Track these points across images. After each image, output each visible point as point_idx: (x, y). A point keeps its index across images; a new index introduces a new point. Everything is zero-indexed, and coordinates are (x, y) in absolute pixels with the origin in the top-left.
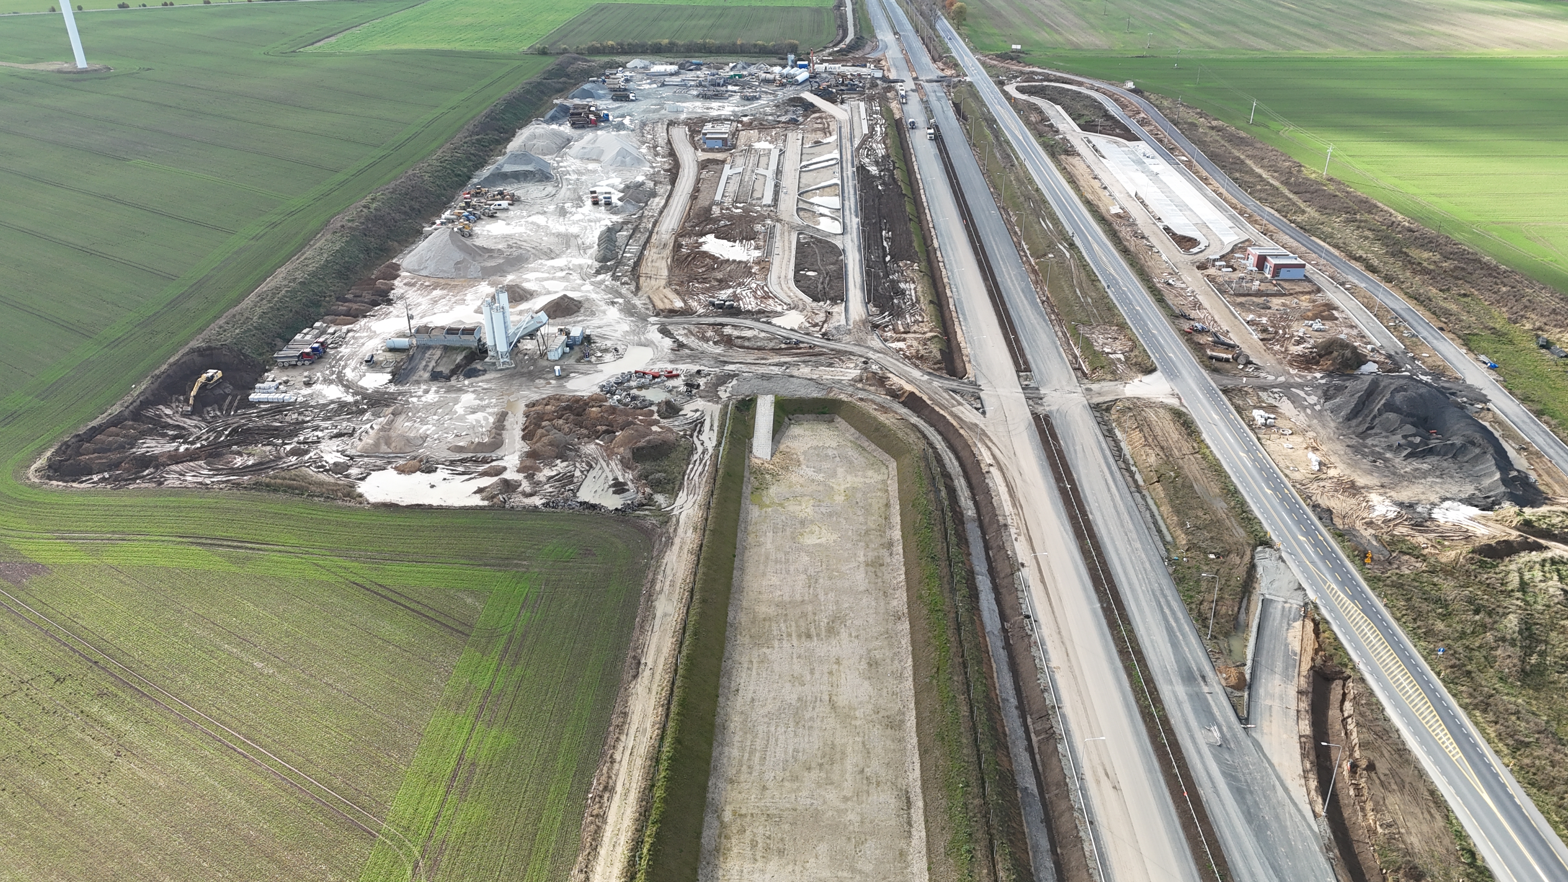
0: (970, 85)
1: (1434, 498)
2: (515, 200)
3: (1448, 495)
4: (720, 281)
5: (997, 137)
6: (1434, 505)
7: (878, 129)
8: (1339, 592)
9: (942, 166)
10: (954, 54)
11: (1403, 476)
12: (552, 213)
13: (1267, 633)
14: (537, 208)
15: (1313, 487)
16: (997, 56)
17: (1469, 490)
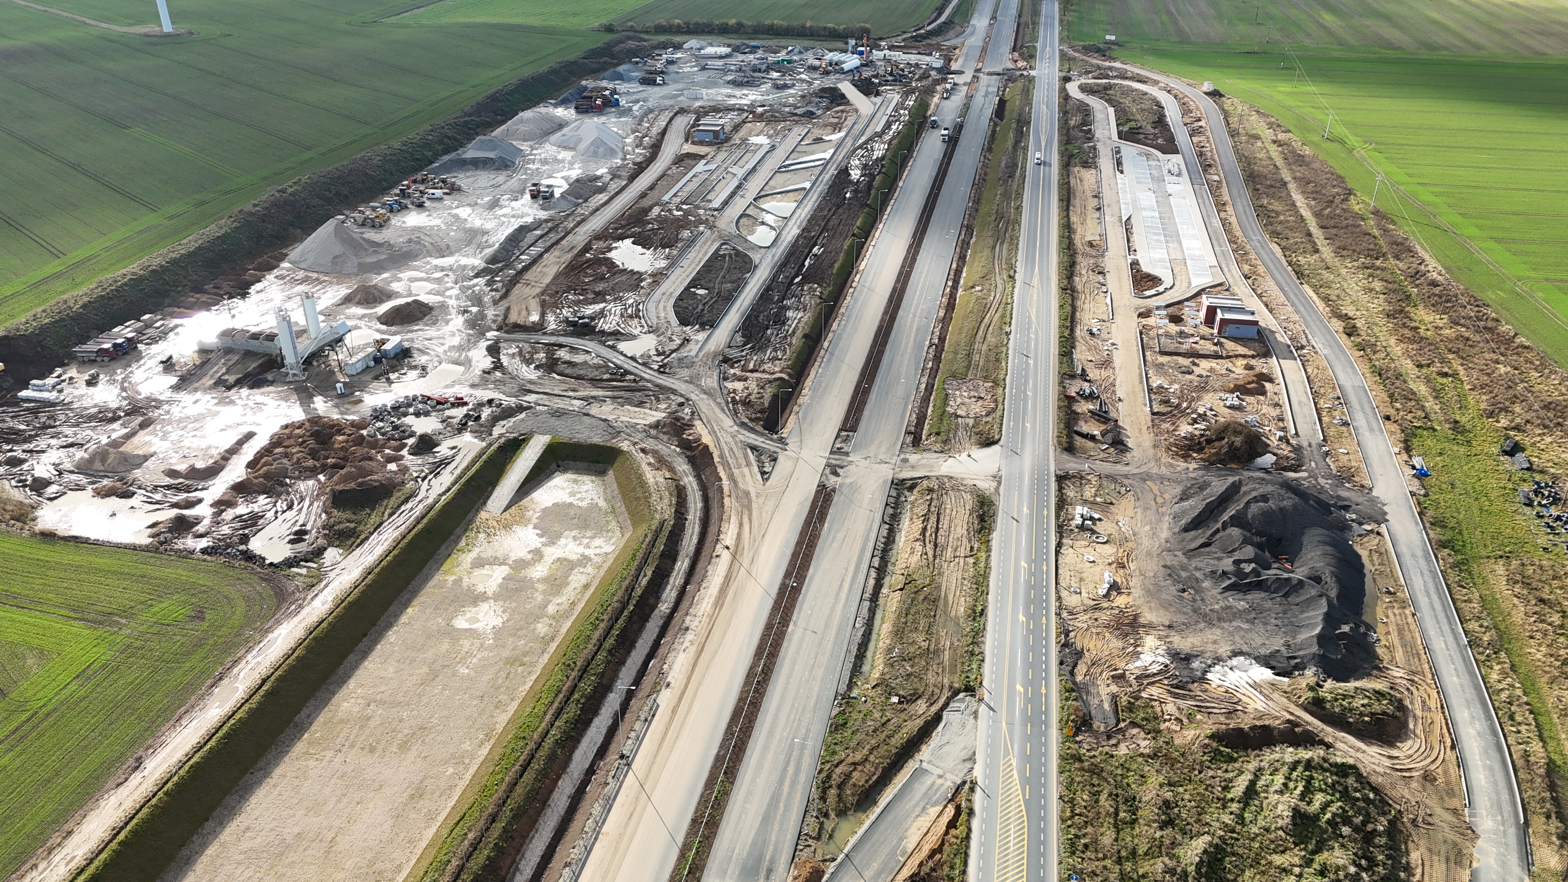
0: (1031, 80)
1: (1224, 650)
2: (453, 189)
3: (1245, 648)
4: (597, 294)
5: (1017, 143)
6: (1218, 660)
7: (894, 127)
8: (1015, 772)
9: (934, 174)
10: (1038, 45)
11: (1205, 615)
12: (482, 206)
13: (890, 817)
14: (472, 199)
15: (1082, 621)
16: (1084, 47)
17: (1276, 643)
